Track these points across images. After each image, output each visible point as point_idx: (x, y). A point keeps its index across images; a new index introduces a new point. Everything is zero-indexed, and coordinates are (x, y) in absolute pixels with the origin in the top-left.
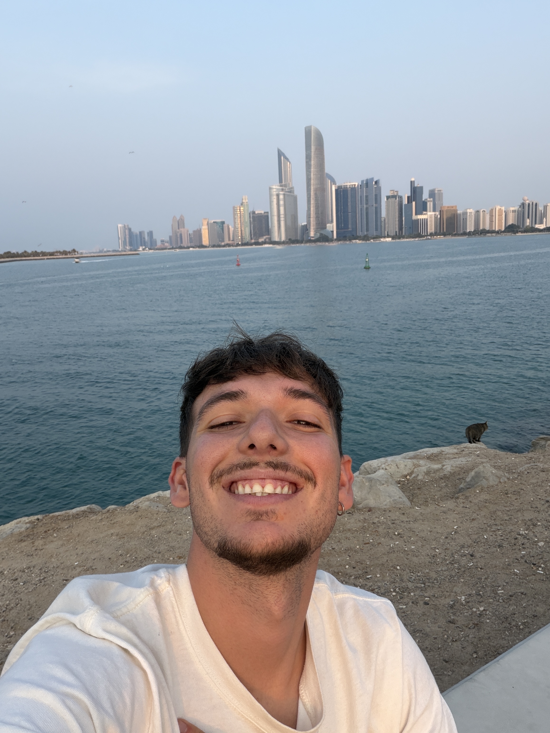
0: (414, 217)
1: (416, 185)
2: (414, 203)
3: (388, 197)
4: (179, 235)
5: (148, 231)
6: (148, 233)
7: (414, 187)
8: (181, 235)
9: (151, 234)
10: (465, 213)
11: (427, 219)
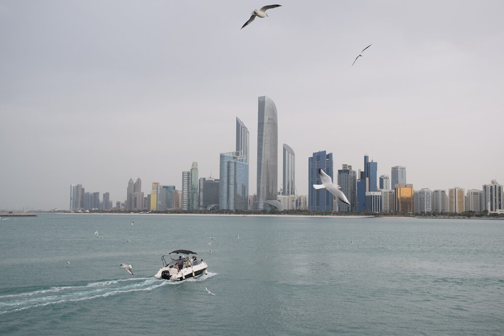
0: (368, 193)
1: (370, 161)
2: (367, 179)
3: (340, 172)
4: (133, 198)
5: (105, 193)
6: (104, 195)
7: (368, 163)
8: (136, 198)
9: (106, 196)
10: (422, 193)
11: (381, 196)
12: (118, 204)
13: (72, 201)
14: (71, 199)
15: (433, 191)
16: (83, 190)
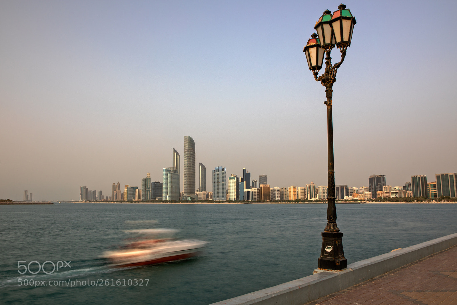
0: (245, 190)
1: (246, 172)
2: (245, 182)
3: (230, 178)
4: (115, 194)
5: (99, 191)
10: (274, 189)
11: (252, 192)
12: (107, 197)
13: (81, 195)
14: (80, 195)
16: (87, 189)
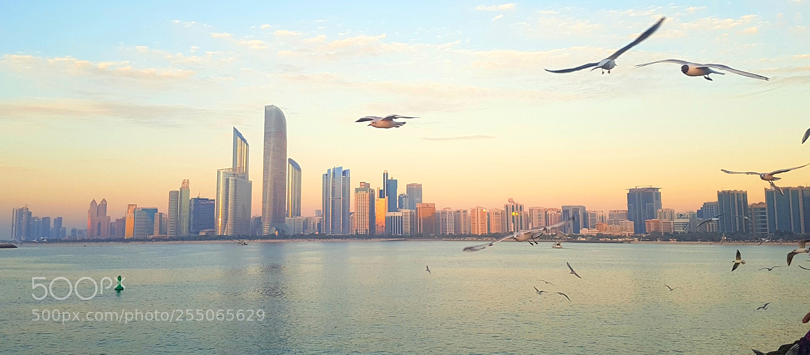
0: (388, 214)
2: (387, 198)
3: (357, 190)
4: (96, 223)
6: (56, 220)
7: (387, 180)
8: (99, 224)
9: (59, 221)
10: (444, 213)
11: (400, 217)
12: (74, 231)
15: (454, 211)
16: (29, 214)
